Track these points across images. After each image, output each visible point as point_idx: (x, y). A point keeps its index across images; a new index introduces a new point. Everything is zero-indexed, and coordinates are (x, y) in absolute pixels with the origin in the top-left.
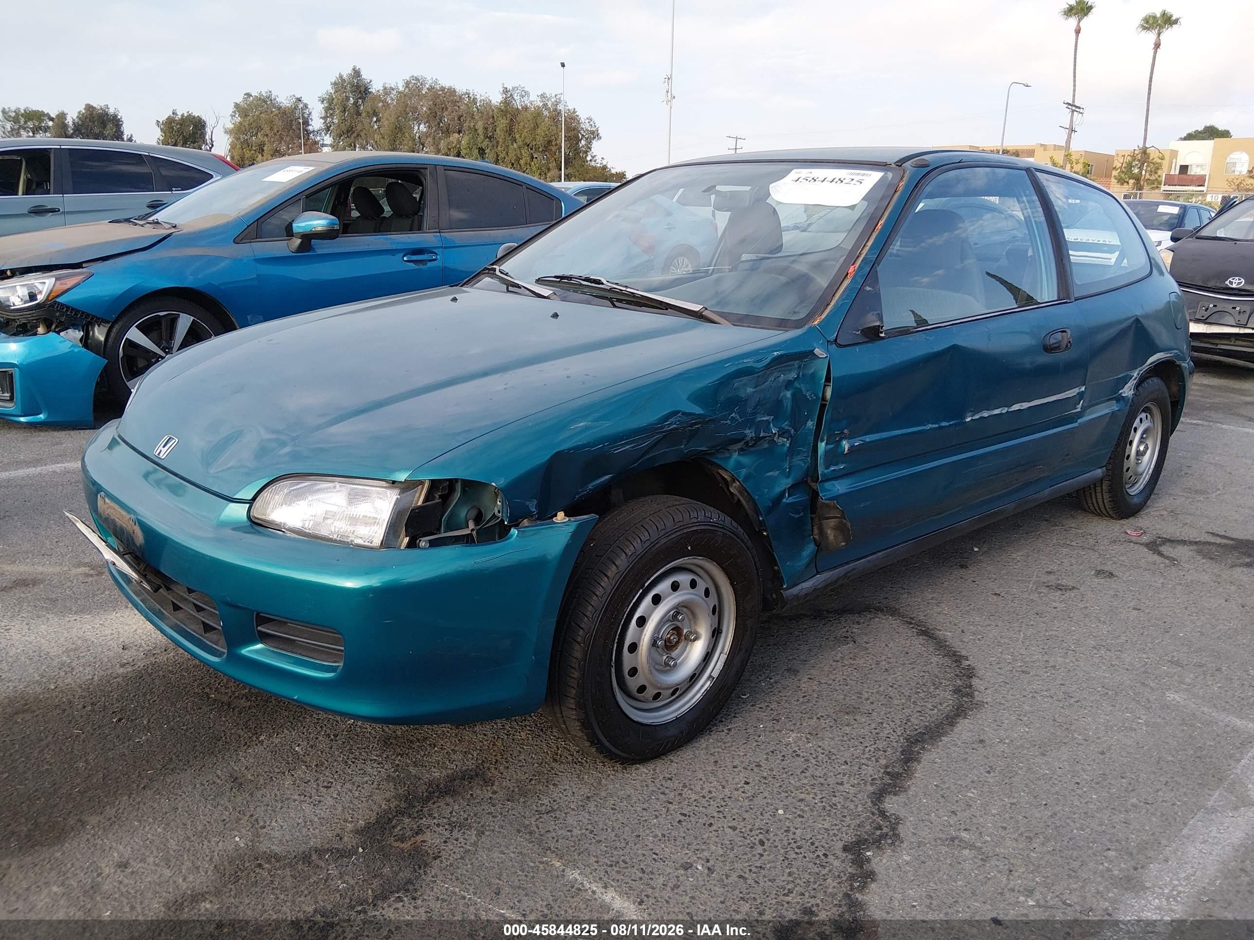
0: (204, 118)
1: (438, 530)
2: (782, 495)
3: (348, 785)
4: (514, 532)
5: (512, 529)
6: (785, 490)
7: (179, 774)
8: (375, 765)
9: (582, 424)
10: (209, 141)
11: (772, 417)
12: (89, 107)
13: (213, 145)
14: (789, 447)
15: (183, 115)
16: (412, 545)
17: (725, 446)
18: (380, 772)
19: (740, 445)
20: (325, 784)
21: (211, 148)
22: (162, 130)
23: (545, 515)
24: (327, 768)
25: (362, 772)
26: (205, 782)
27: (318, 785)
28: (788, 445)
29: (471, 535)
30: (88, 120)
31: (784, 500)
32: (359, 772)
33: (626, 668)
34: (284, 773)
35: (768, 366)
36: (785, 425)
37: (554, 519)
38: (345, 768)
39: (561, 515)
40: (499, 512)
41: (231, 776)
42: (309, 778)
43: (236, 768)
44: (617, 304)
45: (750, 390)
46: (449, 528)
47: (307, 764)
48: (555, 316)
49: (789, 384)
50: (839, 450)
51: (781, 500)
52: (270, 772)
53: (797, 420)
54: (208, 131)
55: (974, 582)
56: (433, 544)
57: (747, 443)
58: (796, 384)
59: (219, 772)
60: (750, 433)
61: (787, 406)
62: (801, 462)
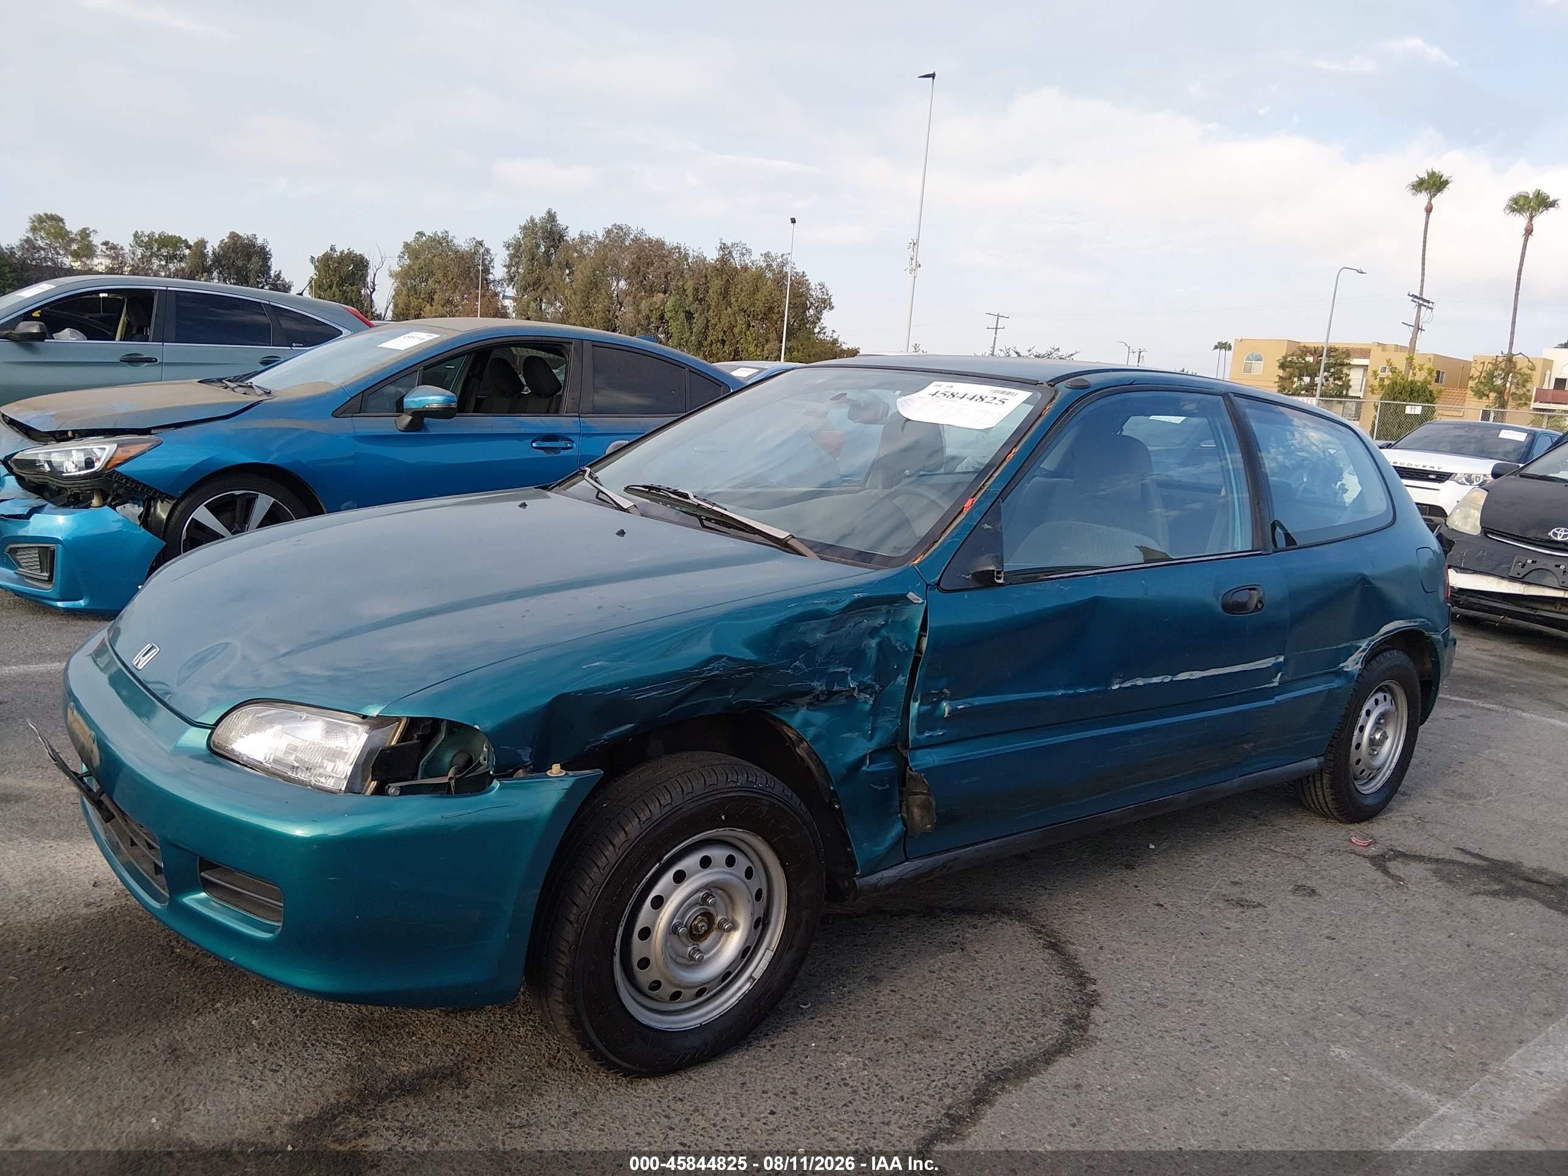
0: (366, 257)
1: (414, 776)
2: (861, 761)
4: (496, 784)
5: (495, 781)
6: (865, 756)
9: (597, 664)
10: (370, 285)
11: (850, 669)
12: (234, 236)
13: (374, 290)
14: (873, 706)
15: (342, 253)
16: (380, 791)
17: (789, 699)
19: (807, 699)
20: (273, 1067)
21: (372, 293)
22: (316, 267)
23: (540, 767)
27: (265, 1067)
28: (871, 702)
29: (449, 784)
30: (230, 250)
31: (864, 768)
33: (636, 958)
35: (844, 610)
36: (868, 679)
37: (548, 773)
39: (556, 768)
40: (485, 759)
41: (170, 1046)
44: (706, 523)
45: (819, 636)
46: (428, 774)
48: (622, 533)
49: (874, 632)
50: (938, 713)
51: (860, 768)
53: (883, 674)
54: (371, 272)
55: (1136, 887)
56: (404, 791)
57: (817, 698)
58: (884, 632)
60: (819, 686)
61: (871, 657)
62: (888, 725)
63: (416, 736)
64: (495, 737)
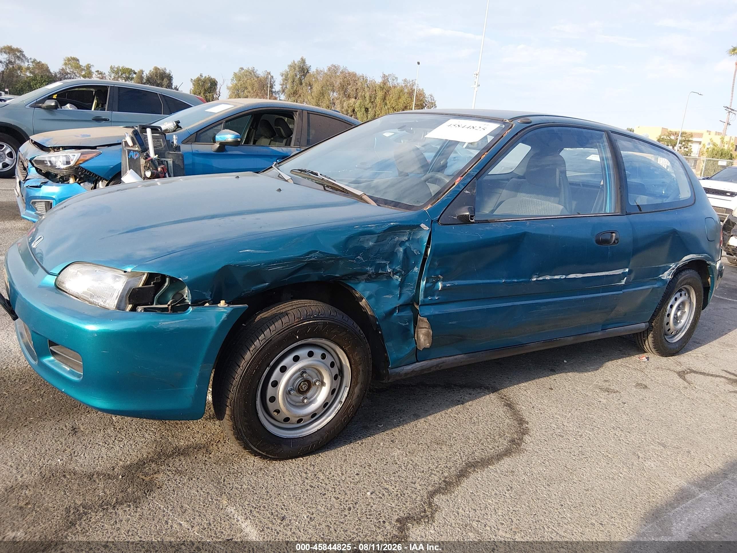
0: (217, 80)
2: (394, 310)
3: (131, 442)
4: (191, 309)
5: (190, 307)
6: (396, 308)
7: (46, 422)
8: (151, 433)
10: (218, 93)
11: (388, 262)
12: (156, 69)
13: (220, 95)
14: (400, 282)
15: (205, 77)
16: (134, 309)
17: (355, 276)
18: (152, 437)
19: (365, 276)
20: (120, 439)
21: (218, 97)
22: (193, 84)
23: (215, 302)
24: (124, 431)
25: (142, 436)
26: (57, 428)
27: (115, 439)
28: (400, 280)
29: (168, 308)
30: (154, 75)
31: (395, 314)
32: (140, 436)
33: (269, 396)
34: (100, 430)
35: (385, 231)
36: (398, 268)
37: (219, 305)
38: (134, 433)
39: (223, 302)
40: (186, 296)
41: (73, 427)
42: (112, 435)
43: (77, 423)
44: (327, 188)
45: (371, 244)
46: (159, 303)
47: (115, 427)
48: (280, 190)
49: (402, 243)
50: (436, 288)
51: (393, 314)
52: (94, 428)
53: (407, 266)
54: (218, 86)
56: (146, 310)
57: (370, 276)
58: (407, 244)
59: (67, 424)
60: (370, 270)
61: (400, 256)
62: (408, 293)
63: (152, 283)
64: (193, 285)
